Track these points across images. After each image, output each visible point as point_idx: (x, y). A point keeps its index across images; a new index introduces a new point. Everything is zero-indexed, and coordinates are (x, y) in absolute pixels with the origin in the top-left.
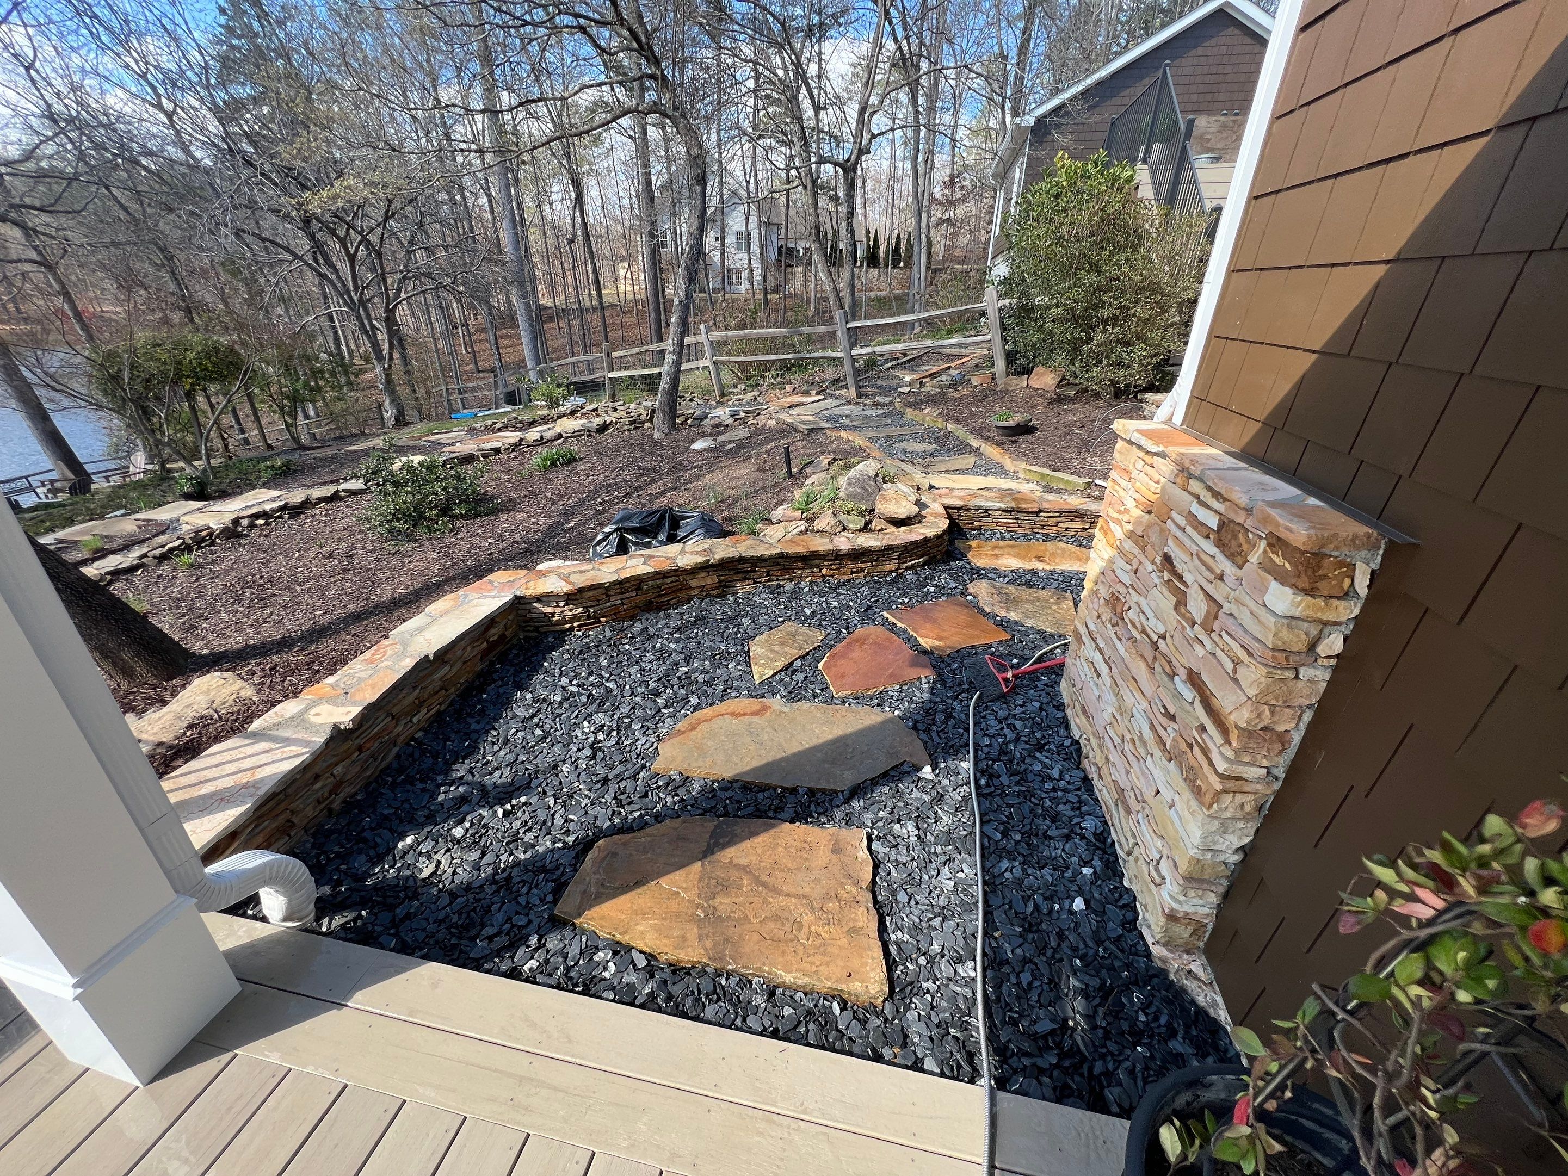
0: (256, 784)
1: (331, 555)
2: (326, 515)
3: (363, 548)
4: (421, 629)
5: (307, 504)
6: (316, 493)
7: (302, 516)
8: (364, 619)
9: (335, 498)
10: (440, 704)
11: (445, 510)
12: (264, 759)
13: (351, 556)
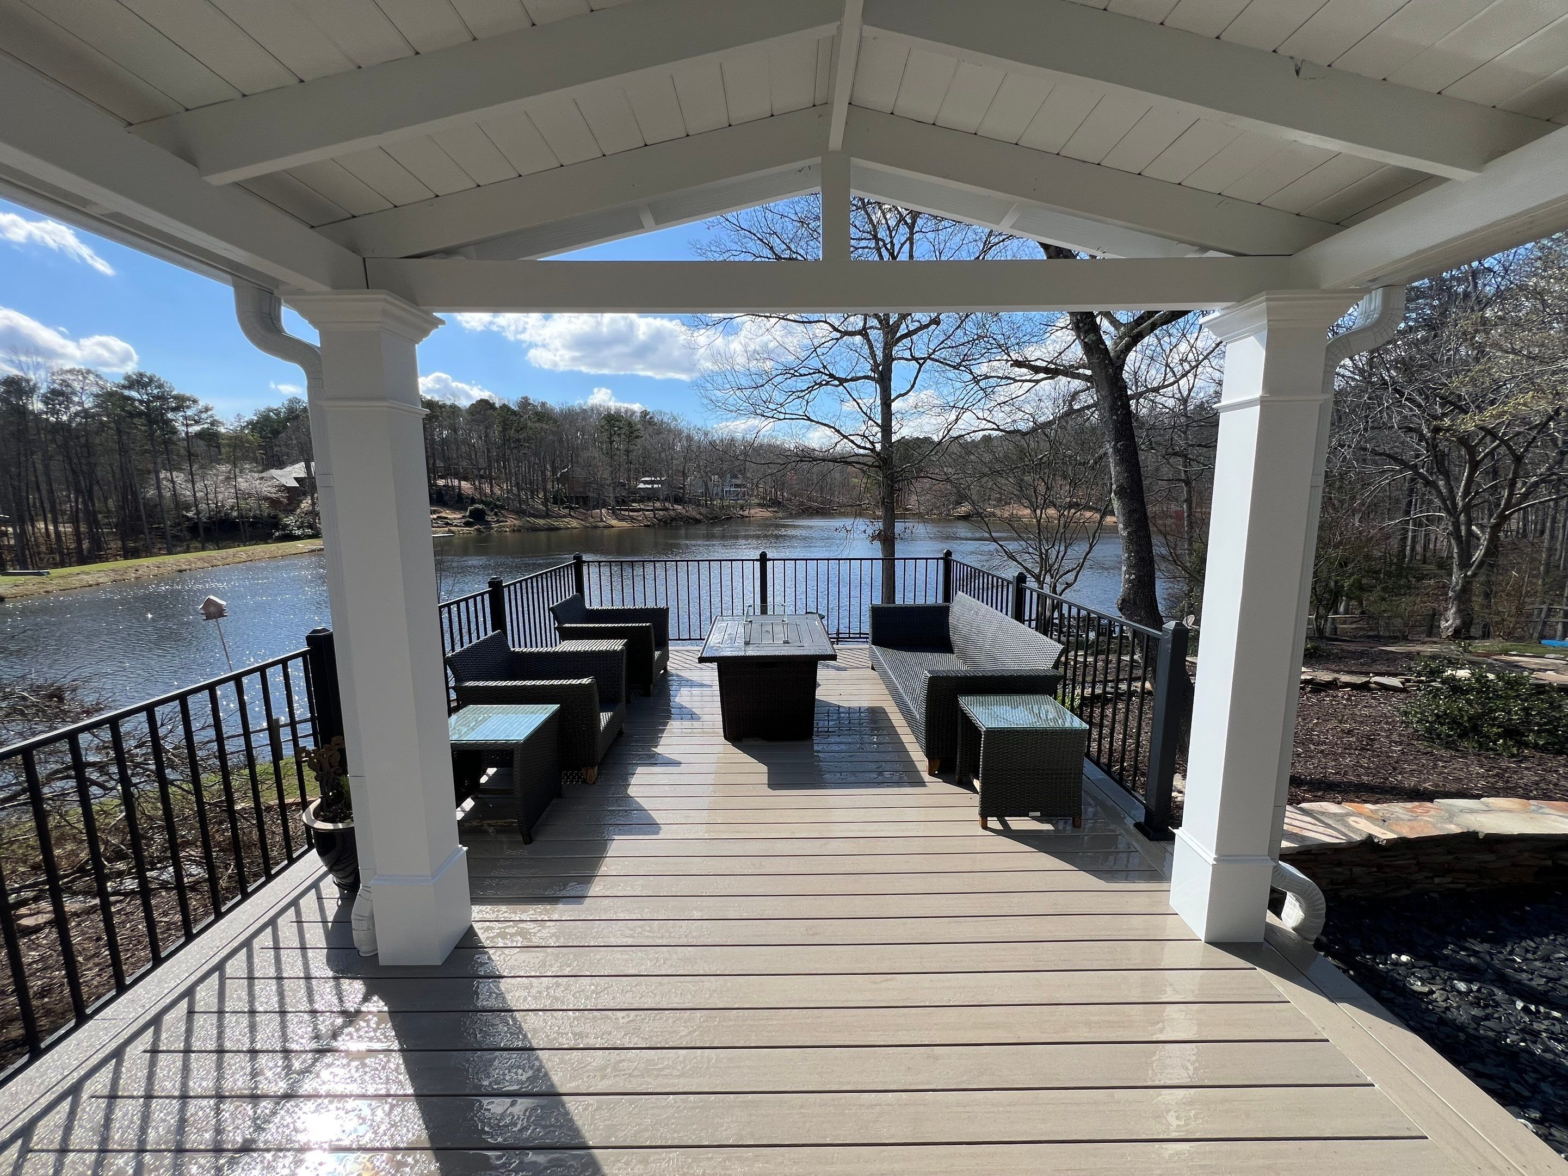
0: (1304, 838)
1: (1349, 732)
2: (1347, 700)
3: (1387, 737)
4: (1472, 811)
5: (1332, 685)
6: (1345, 678)
7: (1323, 694)
8: (1377, 793)
9: (1365, 687)
10: (1468, 885)
11: (1513, 733)
12: (1310, 827)
13: (1372, 740)
